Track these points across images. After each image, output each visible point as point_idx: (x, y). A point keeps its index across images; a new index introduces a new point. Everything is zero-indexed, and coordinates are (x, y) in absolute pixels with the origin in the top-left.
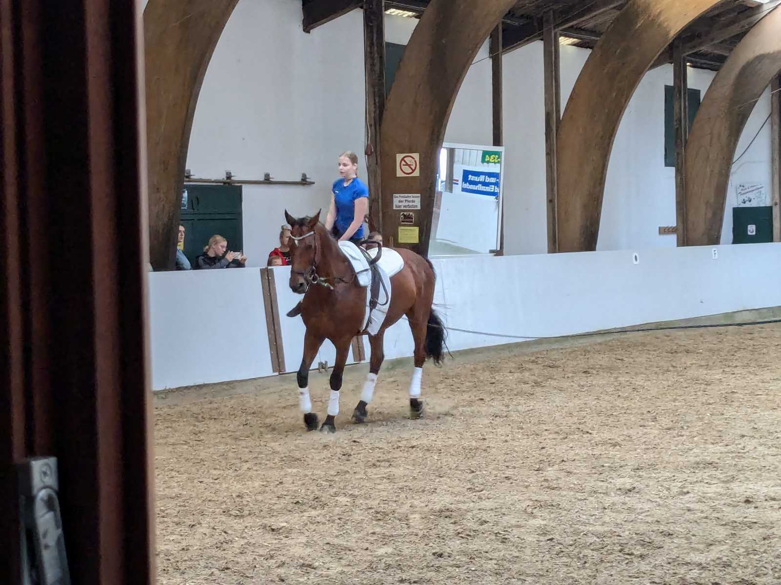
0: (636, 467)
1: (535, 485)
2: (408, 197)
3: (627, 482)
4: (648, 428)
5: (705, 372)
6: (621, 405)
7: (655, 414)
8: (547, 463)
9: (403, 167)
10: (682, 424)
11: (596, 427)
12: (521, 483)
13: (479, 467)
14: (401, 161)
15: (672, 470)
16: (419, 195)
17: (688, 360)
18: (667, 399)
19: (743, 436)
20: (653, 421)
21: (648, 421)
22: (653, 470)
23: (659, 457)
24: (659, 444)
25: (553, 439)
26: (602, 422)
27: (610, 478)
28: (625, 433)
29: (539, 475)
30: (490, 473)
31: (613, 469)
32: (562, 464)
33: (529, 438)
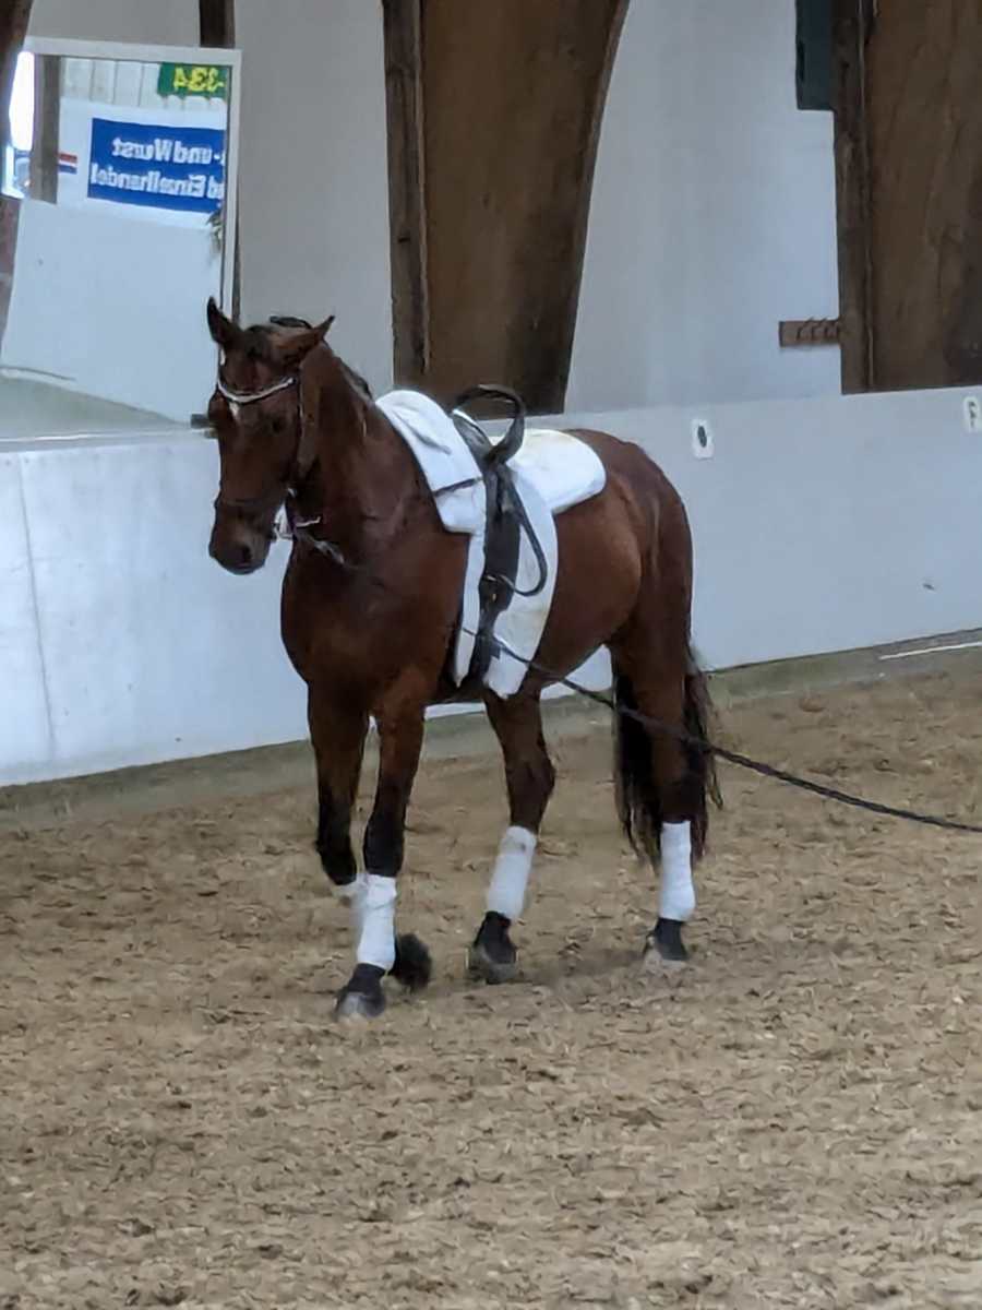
0: (714, 1201)
1: (365, 1275)
3: (683, 1258)
4: (750, 1053)
5: (944, 841)
7: (775, 999)
8: (406, 1193)
10: (867, 1036)
11: (574, 1053)
12: (318, 1270)
15: (838, 1209)
20: (768, 1028)
21: (751, 1027)
22: (773, 1209)
23: (789, 1164)
24: (789, 1114)
25: (425, 1101)
26: (591, 1035)
27: (625, 1242)
28: (675, 1075)
29: (377, 1236)
30: (206, 1231)
31: (634, 1209)
32: (455, 1195)
33: (338, 1100)
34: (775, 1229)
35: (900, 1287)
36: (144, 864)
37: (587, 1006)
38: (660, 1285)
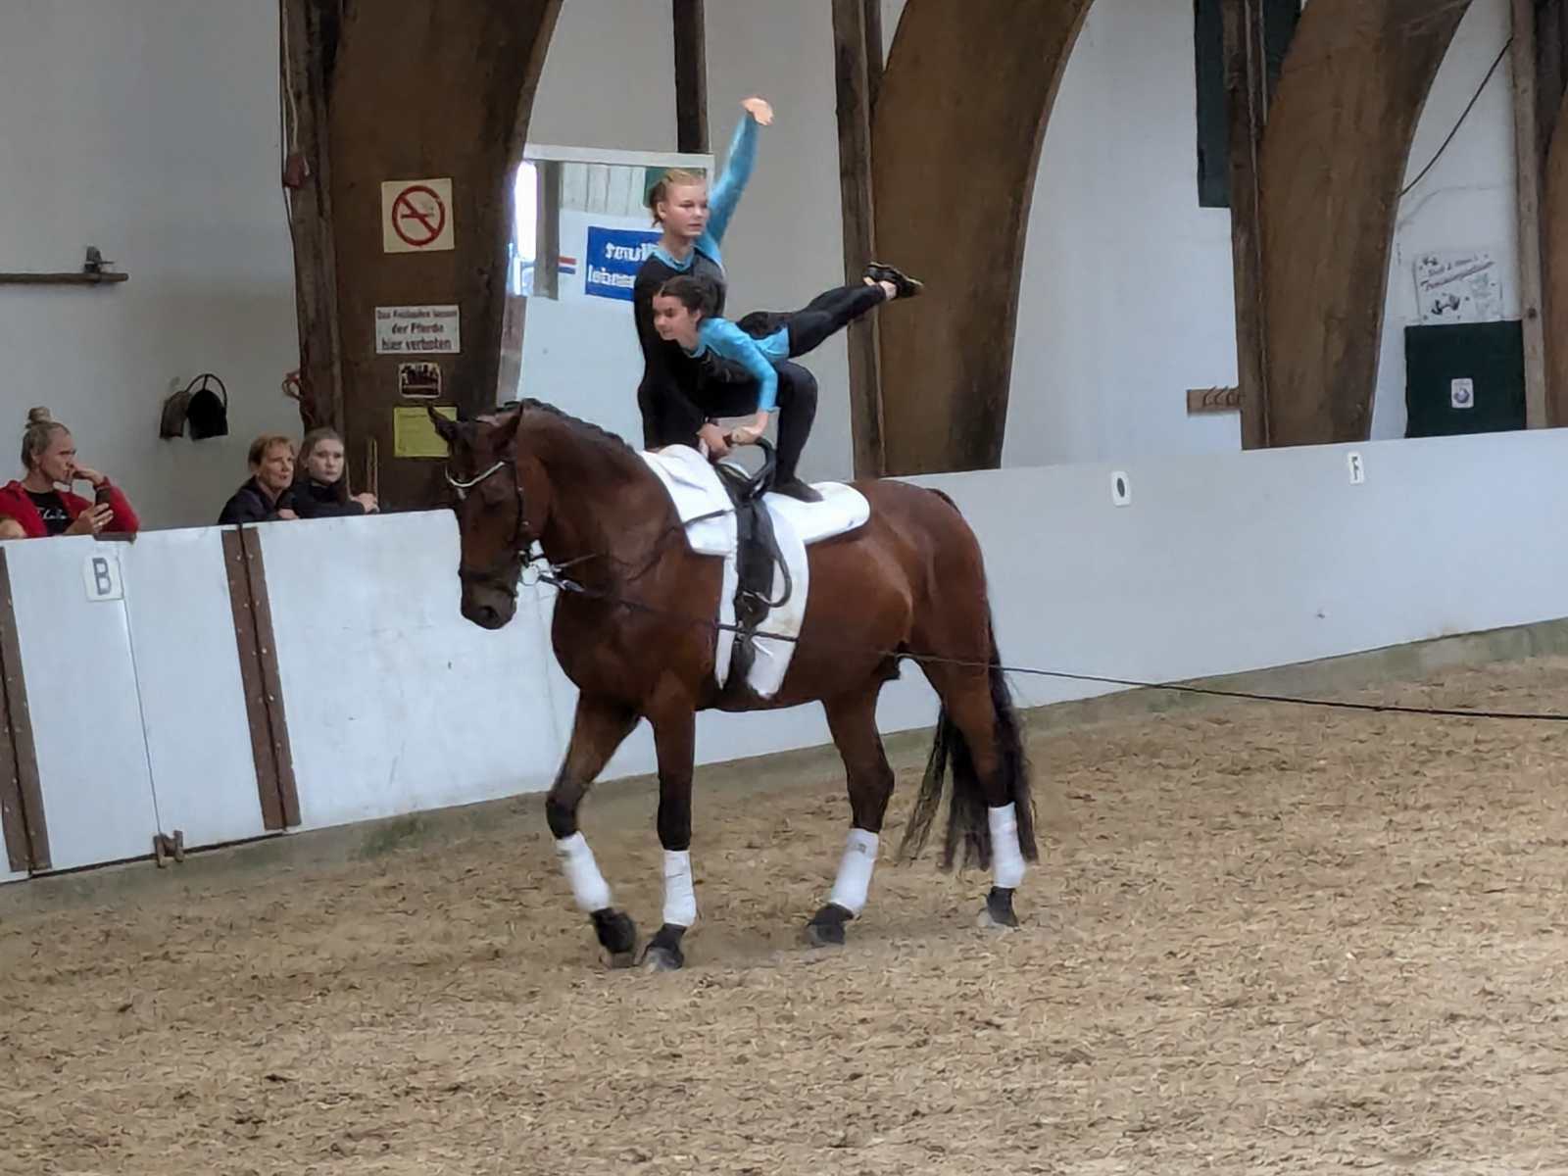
0: (1138, 1124)
2: (423, 314)
4: (1170, 1002)
5: (1335, 827)
6: (1085, 936)
7: (1189, 960)
8: (870, 1123)
9: (403, 223)
10: (1270, 986)
11: (1016, 1006)
13: (663, 1144)
14: (396, 205)
15: (1247, 1130)
16: (454, 308)
17: (1285, 793)
18: (1224, 914)
19: (1453, 1018)
20: (1184, 982)
21: (1170, 983)
22: (1189, 1130)
23: (1205, 1092)
24: (1204, 1053)
25: (888, 1047)
26: (1030, 990)
27: (1059, 1160)
28: (1103, 1021)
29: (845, 1159)
31: (1069, 1132)
32: (912, 1124)
33: (811, 1048)
37: (1027, 967)
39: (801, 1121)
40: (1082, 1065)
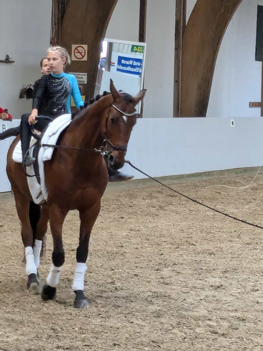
0: (224, 270)
1: (155, 281)
2: (79, 75)
3: (217, 281)
4: (234, 242)
7: (239, 232)
8: (164, 265)
9: (76, 53)
11: (199, 240)
12: (145, 279)
14: (75, 50)
16: (86, 74)
20: (238, 238)
21: (234, 238)
22: (235, 273)
23: (240, 264)
24: (241, 255)
25: (170, 248)
26: (203, 237)
27: (205, 278)
28: (218, 246)
29: (157, 273)
30: (125, 271)
31: (208, 271)
32: (174, 266)
33: (152, 247)
34: (236, 277)
35: (259, 289)
36: (118, 200)
37: (203, 232)
38: (212, 286)
39: (148, 264)
40: (213, 256)
